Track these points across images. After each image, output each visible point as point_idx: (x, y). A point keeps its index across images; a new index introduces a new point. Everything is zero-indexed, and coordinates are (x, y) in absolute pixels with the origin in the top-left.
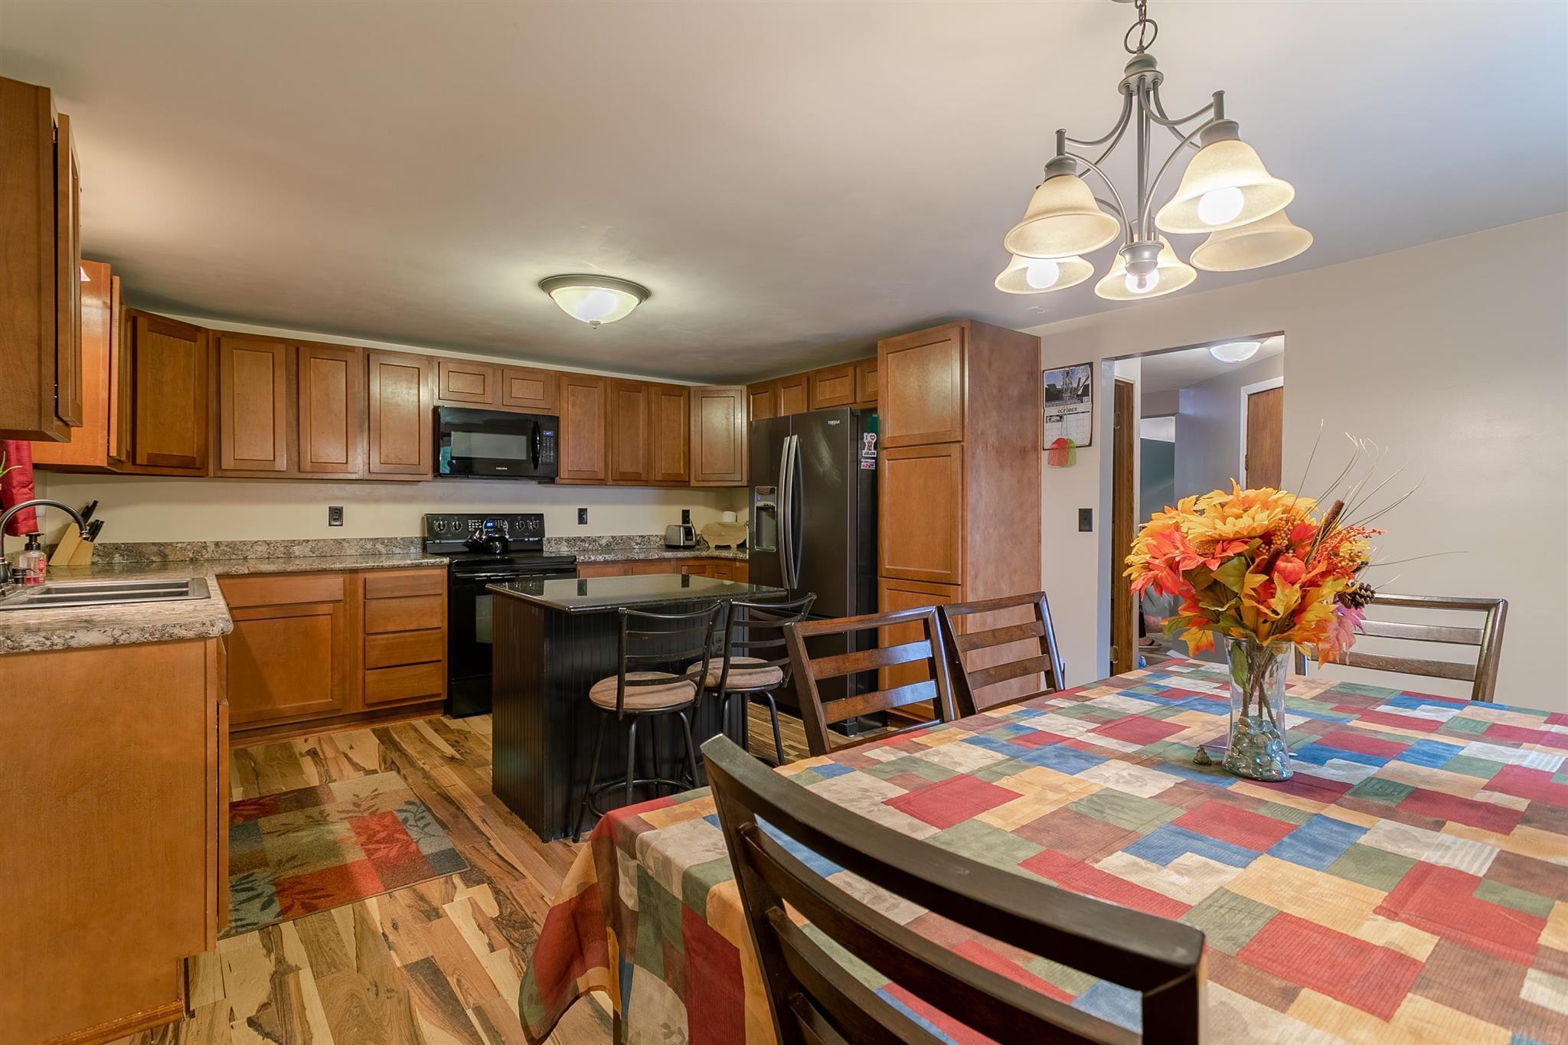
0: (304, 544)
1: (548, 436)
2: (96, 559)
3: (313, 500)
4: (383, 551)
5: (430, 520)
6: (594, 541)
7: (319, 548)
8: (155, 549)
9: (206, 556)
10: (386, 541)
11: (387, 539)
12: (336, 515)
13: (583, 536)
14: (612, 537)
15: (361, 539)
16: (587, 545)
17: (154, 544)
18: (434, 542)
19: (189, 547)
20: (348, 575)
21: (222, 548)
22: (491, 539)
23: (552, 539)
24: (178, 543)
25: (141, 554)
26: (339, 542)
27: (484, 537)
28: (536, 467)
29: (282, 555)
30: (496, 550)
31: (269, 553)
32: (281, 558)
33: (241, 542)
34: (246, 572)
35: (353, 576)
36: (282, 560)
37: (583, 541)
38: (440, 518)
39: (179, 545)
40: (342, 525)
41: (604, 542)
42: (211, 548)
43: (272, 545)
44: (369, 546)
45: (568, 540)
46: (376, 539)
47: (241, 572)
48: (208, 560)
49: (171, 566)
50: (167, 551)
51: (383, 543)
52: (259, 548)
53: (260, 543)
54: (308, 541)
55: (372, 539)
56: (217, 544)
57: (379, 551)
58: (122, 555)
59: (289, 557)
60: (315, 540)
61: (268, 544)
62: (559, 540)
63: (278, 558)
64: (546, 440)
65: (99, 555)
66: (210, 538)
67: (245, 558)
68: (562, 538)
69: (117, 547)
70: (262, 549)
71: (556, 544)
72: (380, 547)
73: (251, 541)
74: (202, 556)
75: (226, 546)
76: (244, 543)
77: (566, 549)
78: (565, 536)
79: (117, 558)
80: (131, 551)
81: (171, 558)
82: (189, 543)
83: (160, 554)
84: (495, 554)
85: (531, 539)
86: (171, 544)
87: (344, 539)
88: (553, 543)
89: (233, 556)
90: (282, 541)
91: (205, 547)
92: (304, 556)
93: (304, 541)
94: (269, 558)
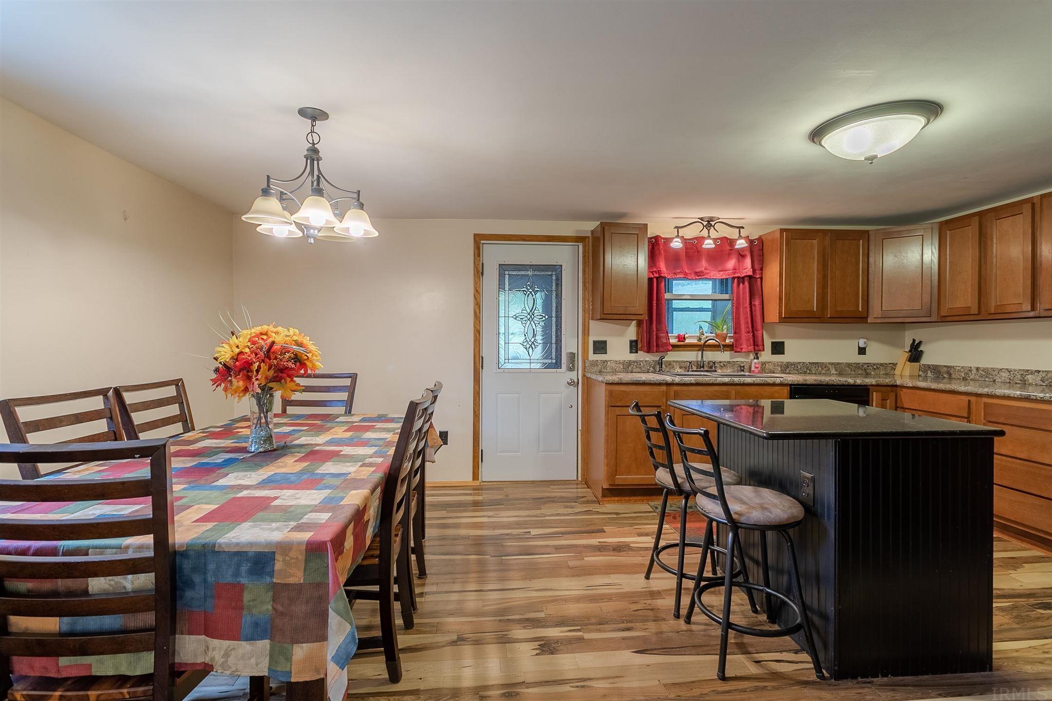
0: (1036, 374)
2: (921, 373)
8: (945, 369)
9: (971, 377)
17: (945, 366)
19: (962, 369)
20: (975, 398)
21: (980, 372)
24: (956, 366)
25: (939, 372)
29: (1019, 382)
31: (1010, 379)
32: (1018, 383)
33: (992, 368)
35: (979, 399)
36: (1019, 385)
39: (957, 368)
42: (974, 371)
43: (1012, 373)
47: (908, 385)
50: (952, 372)
53: (1004, 370)
54: (1039, 372)
56: (977, 369)
58: (931, 372)
59: (1024, 384)
60: (1045, 372)
61: (1009, 372)
63: (1016, 383)
66: (974, 365)
67: (994, 381)
69: (929, 366)
70: (1005, 375)
73: (997, 369)
74: (969, 377)
75: (983, 371)
76: (993, 369)
79: (929, 374)
80: (935, 370)
81: (953, 376)
82: (962, 367)
83: (948, 373)
86: (953, 367)
89: (987, 379)
90: (1020, 370)
91: (971, 371)
92: (1036, 385)
93: (1036, 371)
94: (1010, 383)
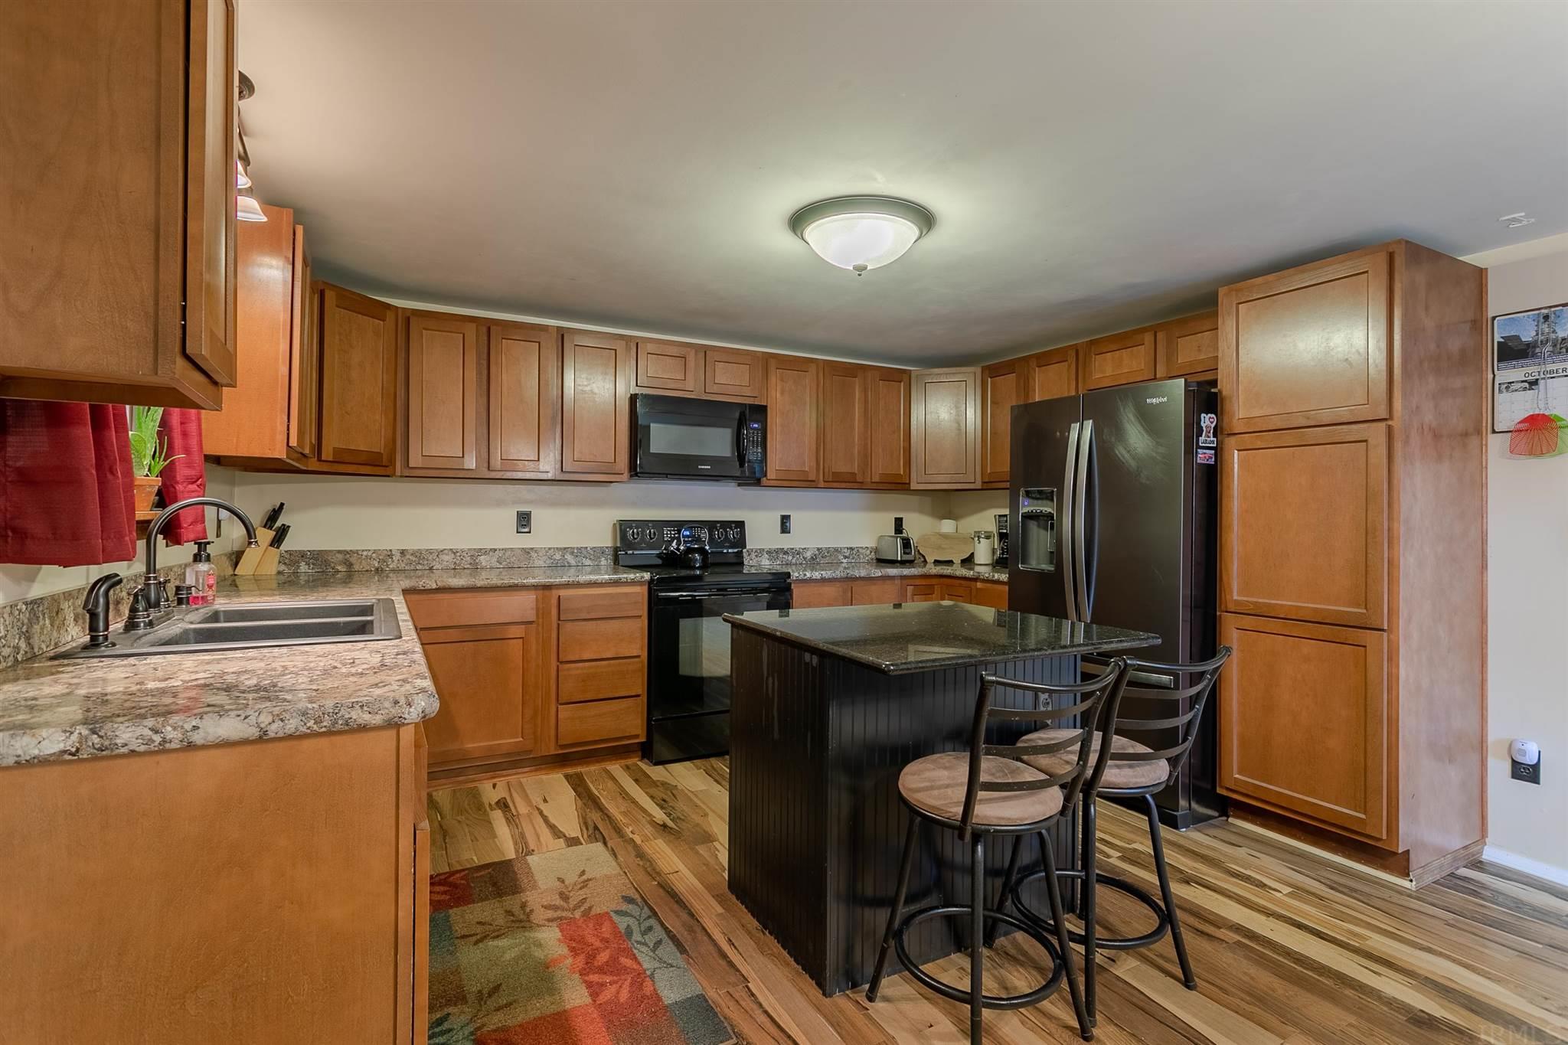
0: (491, 553)
1: (755, 429)
2: (282, 567)
3: (500, 503)
4: (573, 562)
5: (623, 526)
6: (797, 554)
7: (509, 560)
8: (340, 557)
9: (391, 566)
10: (576, 551)
11: (577, 548)
12: (524, 520)
13: (786, 547)
14: (818, 549)
15: (550, 549)
16: (790, 558)
17: (339, 552)
18: (626, 553)
19: (374, 555)
20: (541, 592)
21: (408, 557)
22: (689, 550)
23: (752, 549)
24: (363, 551)
25: (327, 563)
26: (527, 552)
27: (682, 548)
28: (742, 465)
29: (468, 566)
30: (695, 563)
31: (455, 563)
32: (468, 568)
33: (427, 550)
34: (434, 586)
35: (547, 593)
36: (468, 571)
37: (786, 553)
38: (634, 525)
39: (365, 553)
40: (530, 532)
41: (808, 555)
42: (397, 557)
43: (458, 554)
44: (558, 556)
45: (769, 552)
46: (565, 548)
47: (428, 587)
48: (393, 570)
49: (356, 577)
50: (352, 560)
51: (572, 553)
52: (446, 558)
53: (446, 551)
54: (496, 550)
55: (561, 549)
56: (403, 552)
57: (568, 563)
58: (308, 564)
59: (475, 568)
60: (503, 550)
61: (454, 553)
62: (760, 552)
63: (464, 568)
64: (753, 433)
65: (285, 564)
66: (396, 546)
67: (431, 569)
68: (763, 550)
69: (303, 555)
70: (447, 558)
71: (756, 556)
72: (569, 557)
73: (437, 550)
74: (387, 566)
75: (412, 554)
76: (430, 552)
77: (767, 562)
78: (767, 546)
79: (303, 567)
80: (316, 559)
81: (356, 567)
82: (375, 552)
83: (345, 563)
84: (695, 568)
85: (730, 551)
86: (357, 552)
87: (532, 549)
88: (753, 555)
89: (419, 567)
90: (469, 549)
91: (390, 556)
92: (491, 568)
93: (491, 549)
94: (455, 570)
